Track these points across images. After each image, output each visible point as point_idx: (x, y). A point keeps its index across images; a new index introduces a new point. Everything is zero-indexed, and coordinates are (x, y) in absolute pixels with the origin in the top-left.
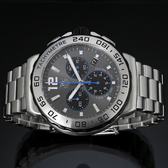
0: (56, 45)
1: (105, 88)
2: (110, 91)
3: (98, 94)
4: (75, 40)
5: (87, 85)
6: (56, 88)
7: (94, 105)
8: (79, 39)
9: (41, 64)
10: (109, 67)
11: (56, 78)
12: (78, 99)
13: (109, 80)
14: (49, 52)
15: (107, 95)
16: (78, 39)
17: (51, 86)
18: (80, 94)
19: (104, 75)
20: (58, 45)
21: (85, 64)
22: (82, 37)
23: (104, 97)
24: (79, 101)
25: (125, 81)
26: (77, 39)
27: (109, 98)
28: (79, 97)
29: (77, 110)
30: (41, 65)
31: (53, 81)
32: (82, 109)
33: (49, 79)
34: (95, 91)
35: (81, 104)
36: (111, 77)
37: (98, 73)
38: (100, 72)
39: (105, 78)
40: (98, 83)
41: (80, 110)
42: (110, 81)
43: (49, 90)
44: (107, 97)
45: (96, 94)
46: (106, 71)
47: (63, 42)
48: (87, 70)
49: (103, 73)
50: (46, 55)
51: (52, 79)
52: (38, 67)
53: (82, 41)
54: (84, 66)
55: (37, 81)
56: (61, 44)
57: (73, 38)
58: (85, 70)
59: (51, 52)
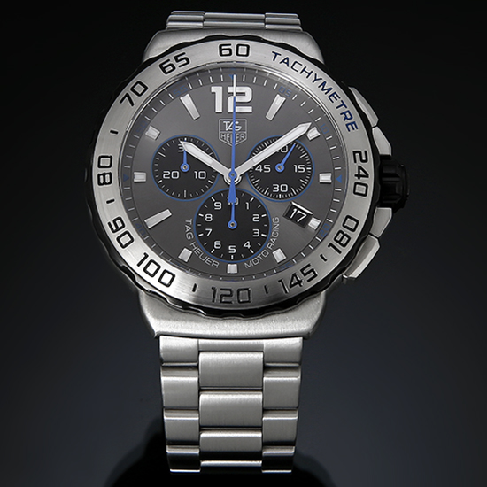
0: (344, 105)
1: (217, 245)
2: (208, 260)
3: (200, 225)
4: (358, 155)
5: (226, 193)
6: (219, 109)
7: (167, 214)
8: (360, 168)
9: (286, 61)
10: (279, 255)
11: (249, 109)
12: (185, 167)
13: (242, 256)
14: (324, 84)
15: (197, 249)
16: (362, 165)
17: (226, 95)
18: (202, 175)
19: (258, 244)
20: (343, 109)
21: (290, 191)
22: (367, 176)
23: (191, 241)
24: (181, 172)
25: (231, 295)
26: (362, 161)
27: (186, 254)
28: (191, 172)
29: (154, 168)
30: (283, 61)
32: (157, 180)
33: (248, 91)
34: (209, 218)
35: (170, 176)
36: (251, 263)
37: (265, 225)
38: (266, 230)
39: (247, 245)
40: (232, 224)
41: (155, 174)
42: (237, 259)
44: (191, 249)
45: (200, 220)
46: (268, 249)
47: (351, 124)
48: (273, 195)
49: (262, 240)
50: (313, 75)
52: (276, 54)
53: (356, 176)
54: (284, 188)
55: (234, 52)
56: (346, 118)
57: (366, 152)
58: (272, 188)
59: (323, 90)
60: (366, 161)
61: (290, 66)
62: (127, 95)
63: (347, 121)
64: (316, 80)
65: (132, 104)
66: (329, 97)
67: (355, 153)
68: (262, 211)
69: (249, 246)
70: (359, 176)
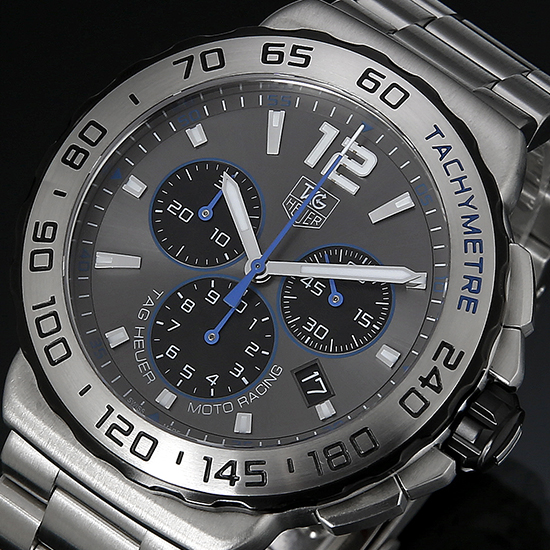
0: (480, 265)
1: (172, 351)
2: (144, 364)
3: (169, 308)
4: (445, 351)
6: (312, 160)
7: (134, 262)
8: (435, 371)
9: (443, 151)
10: (243, 423)
11: (352, 188)
12: (206, 213)
13: (195, 389)
14: (473, 218)
15: (140, 340)
16: (444, 371)
18: (223, 240)
19: (229, 388)
20: (474, 271)
21: (326, 342)
22: (438, 389)
23: (141, 323)
24: (196, 214)
25: (127, 434)
26: (446, 363)
27: (117, 337)
29: (164, 186)
30: (439, 148)
31: (352, 165)
32: (156, 206)
34: (188, 306)
35: (178, 212)
36: (198, 408)
37: (256, 368)
38: (253, 376)
39: (213, 379)
40: (211, 337)
41: (159, 195)
42: (186, 388)
43: (326, 128)
44: (131, 332)
45: (173, 301)
46: (236, 404)
47: (470, 300)
48: (299, 331)
49: (238, 387)
50: (468, 194)
51: (363, 171)
52: (438, 131)
53: (421, 379)
54: (321, 333)
55: (380, 91)
56: (469, 287)
57: (462, 354)
58: (304, 321)
59: (465, 225)
60: (453, 367)
61: (445, 160)
62: (190, 59)
63: (466, 292)
64: (466, 204)
65: (186, 76)
66: (466, 241)
67: (444, 344)
68: (268, 345)
69: (213, 383)
70: (425, 382)
